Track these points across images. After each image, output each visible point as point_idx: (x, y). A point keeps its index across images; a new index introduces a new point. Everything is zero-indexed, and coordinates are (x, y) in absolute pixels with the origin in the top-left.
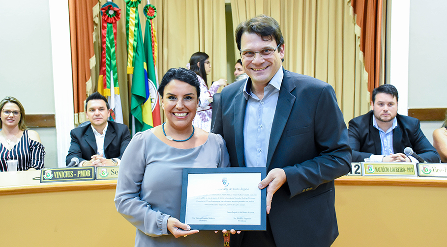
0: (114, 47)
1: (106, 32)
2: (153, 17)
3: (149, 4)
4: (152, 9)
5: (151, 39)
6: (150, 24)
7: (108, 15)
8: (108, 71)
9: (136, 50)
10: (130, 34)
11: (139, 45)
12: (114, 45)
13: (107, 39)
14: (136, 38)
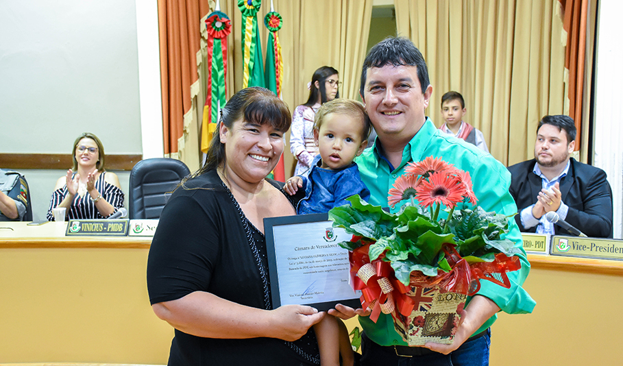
0: (222, 69)
1: (213, 50)
2: (277, 29)
3: (272, 11)
4: (276, 18)
5: (274, 58)
6: (273, 38)
7: (214, 28)
8: (214, 101)
9: (252, 72)
10: (245, 51)
11: (257, 67)
12: (223, 66)
13: (213, 59)
14: (253, 58)
